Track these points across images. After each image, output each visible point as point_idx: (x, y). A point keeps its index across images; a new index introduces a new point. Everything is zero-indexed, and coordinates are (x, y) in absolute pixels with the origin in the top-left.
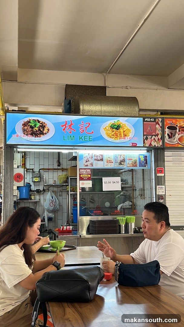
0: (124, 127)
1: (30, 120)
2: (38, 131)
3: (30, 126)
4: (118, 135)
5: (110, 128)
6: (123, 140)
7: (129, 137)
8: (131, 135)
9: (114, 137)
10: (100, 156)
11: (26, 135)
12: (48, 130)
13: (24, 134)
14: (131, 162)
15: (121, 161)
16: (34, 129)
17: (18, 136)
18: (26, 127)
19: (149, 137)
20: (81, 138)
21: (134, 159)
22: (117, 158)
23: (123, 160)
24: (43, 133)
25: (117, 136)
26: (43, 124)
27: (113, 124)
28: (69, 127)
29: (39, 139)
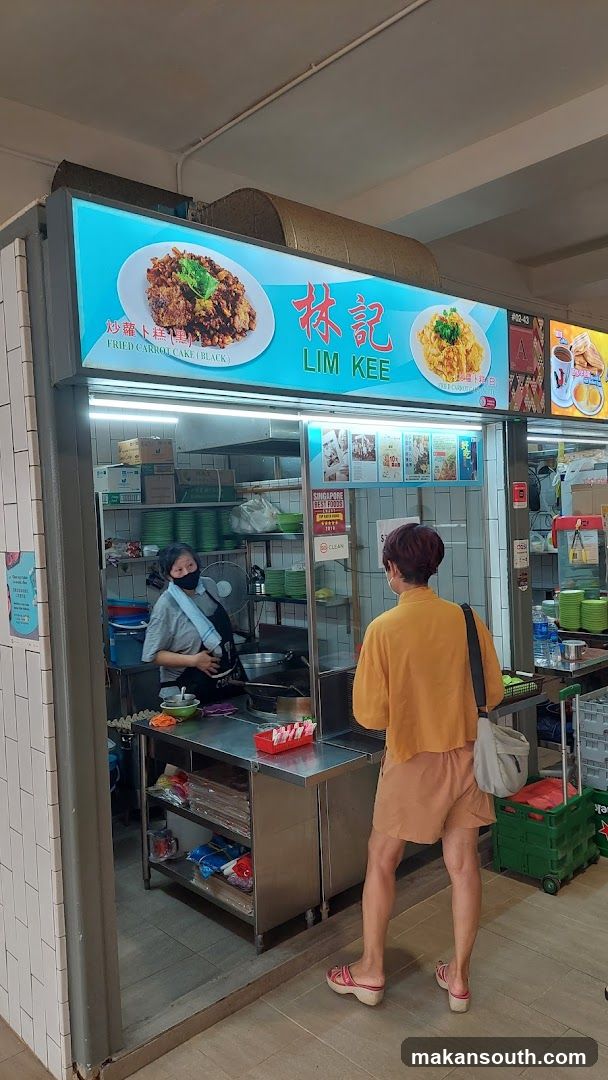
0: (468, 337)
1: (180, 256)
2: (216, 317)
3: (182, 289)
4: (455, 364)
5: (433, 334)
6: (463, 383)
7: (478, 375)
8: (483, 367)
9: (444, 369)
10: (369, 441)
11: (165, 332)
12: (249, 314)
13: (159, 323)
14: (442, 464)
15: (420, 461)
16: (197, 305)
17: (130, 330)
18: (164, 290)
19: (520, 378)
20: (358, 365)
21: (449, 453)
22: (410, 449)
23: (425, 455)
24: (233, 327)
25: (452, 367)
26: (230, 286)
27: (442, 319)
28: (321, 314)
29: (219, 358)
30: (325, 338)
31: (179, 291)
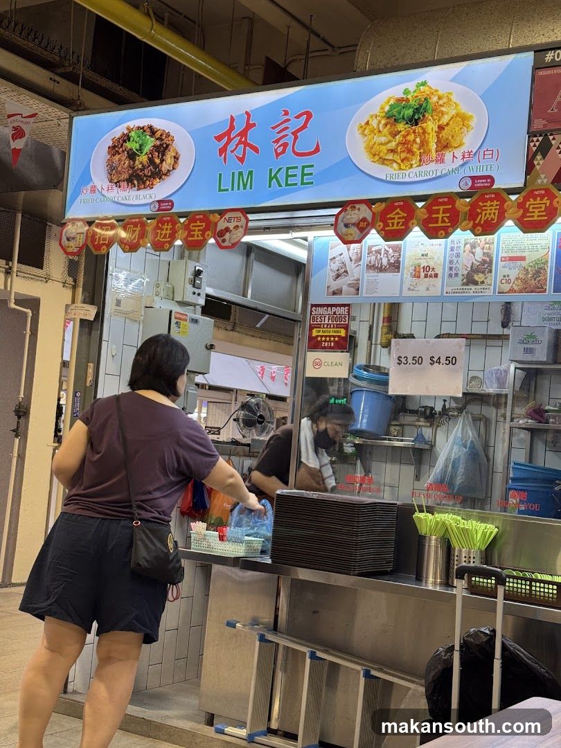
0: (443, 109)
1: (130, 130)
2: (149, 166)
3: (128, 152)
4: (415, 148)
5: (384, 121)
7: (459, 153)
8: (470, 141)
9: (397, 158)
10: (391, 251)
11: (114, 186)
12: (175, 157)
13: (111, 181)
14: (517, 271)
15: (475, 270)
16: (137, 162)
17: (93, 190)
18: (117, 157)
20: (275, 176)
21: (531, 257)
22: (458, 255)
23: (484, 262)
24: (160, 170)
25: (410, 151)
26: (163, 140)
27: (400, 100)
28: (241, 139)
29: (148, 197)
30: (242, 160)
31: (126, 155)
